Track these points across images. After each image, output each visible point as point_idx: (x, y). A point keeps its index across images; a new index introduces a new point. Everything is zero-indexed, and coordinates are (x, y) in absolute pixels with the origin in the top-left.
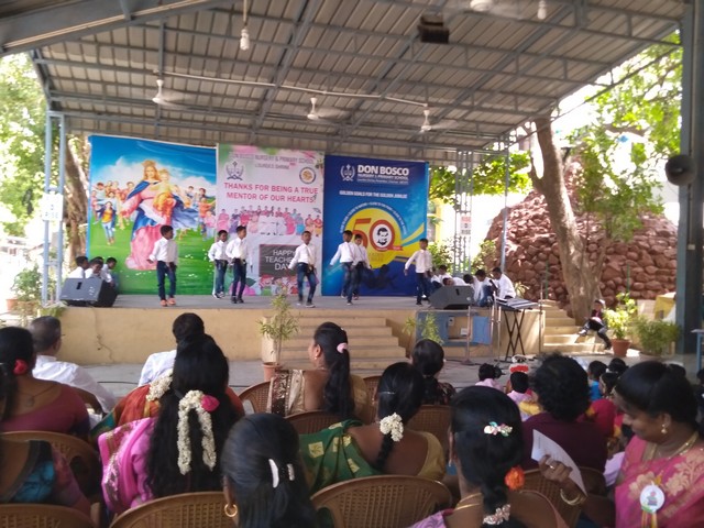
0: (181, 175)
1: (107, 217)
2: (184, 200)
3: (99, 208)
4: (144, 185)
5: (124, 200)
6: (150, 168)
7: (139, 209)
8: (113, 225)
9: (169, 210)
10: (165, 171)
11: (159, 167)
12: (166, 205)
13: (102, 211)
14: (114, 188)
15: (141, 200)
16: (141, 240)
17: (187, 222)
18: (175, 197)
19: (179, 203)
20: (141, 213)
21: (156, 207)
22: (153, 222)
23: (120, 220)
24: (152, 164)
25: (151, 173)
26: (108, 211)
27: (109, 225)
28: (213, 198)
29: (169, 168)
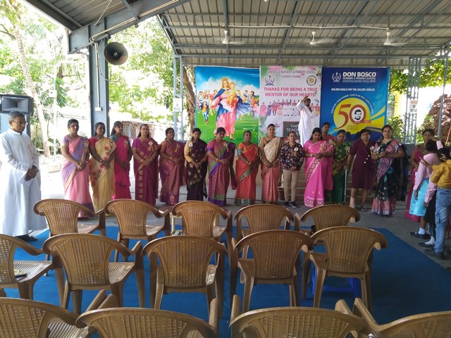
0: (241, 85)
1: (204, 109)
2: (243, 98)
3: (200, 105)
4: (222, 91)
5: (212, 100)
6: (225, 82)
7: (220, 104)
8: (207, 113)
9: (235, 104)
10: (233, 83)
11: (230, 81)
12: (233, 101)
13: (202, 106)
14: (207, 93)
15: (221, 100)
16: (221, 121)
17: (244, 110)
18: (238, 97)
19: (240, 100)
20: (221, 106)
21: (228, 103)
22: (227, 111)
23: (211, 110)
24: (226, 80)
25: (226, 85)
26: (205, 106)
27: (205, 113)
28: (258, 97)
29: (235, 81)
